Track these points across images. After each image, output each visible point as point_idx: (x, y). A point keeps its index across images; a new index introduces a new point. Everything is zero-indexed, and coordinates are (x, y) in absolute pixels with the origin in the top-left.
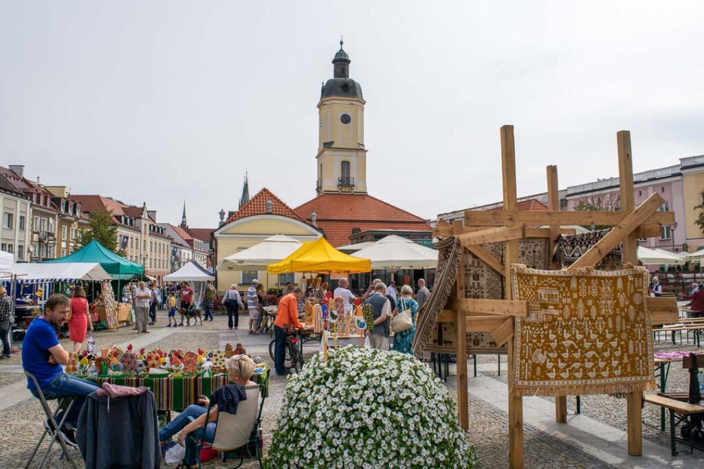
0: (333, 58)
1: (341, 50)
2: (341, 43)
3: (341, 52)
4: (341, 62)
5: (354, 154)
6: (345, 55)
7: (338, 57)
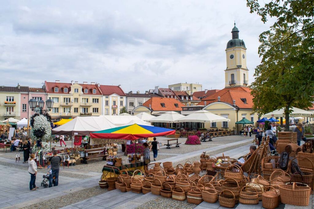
0: (231, 31)
1: (235, 27)
2: (235, 24)
3: (235, 28)
4: (235, 33)
5: (235, 70)
6: (237, 29)
7: (234, 30)
